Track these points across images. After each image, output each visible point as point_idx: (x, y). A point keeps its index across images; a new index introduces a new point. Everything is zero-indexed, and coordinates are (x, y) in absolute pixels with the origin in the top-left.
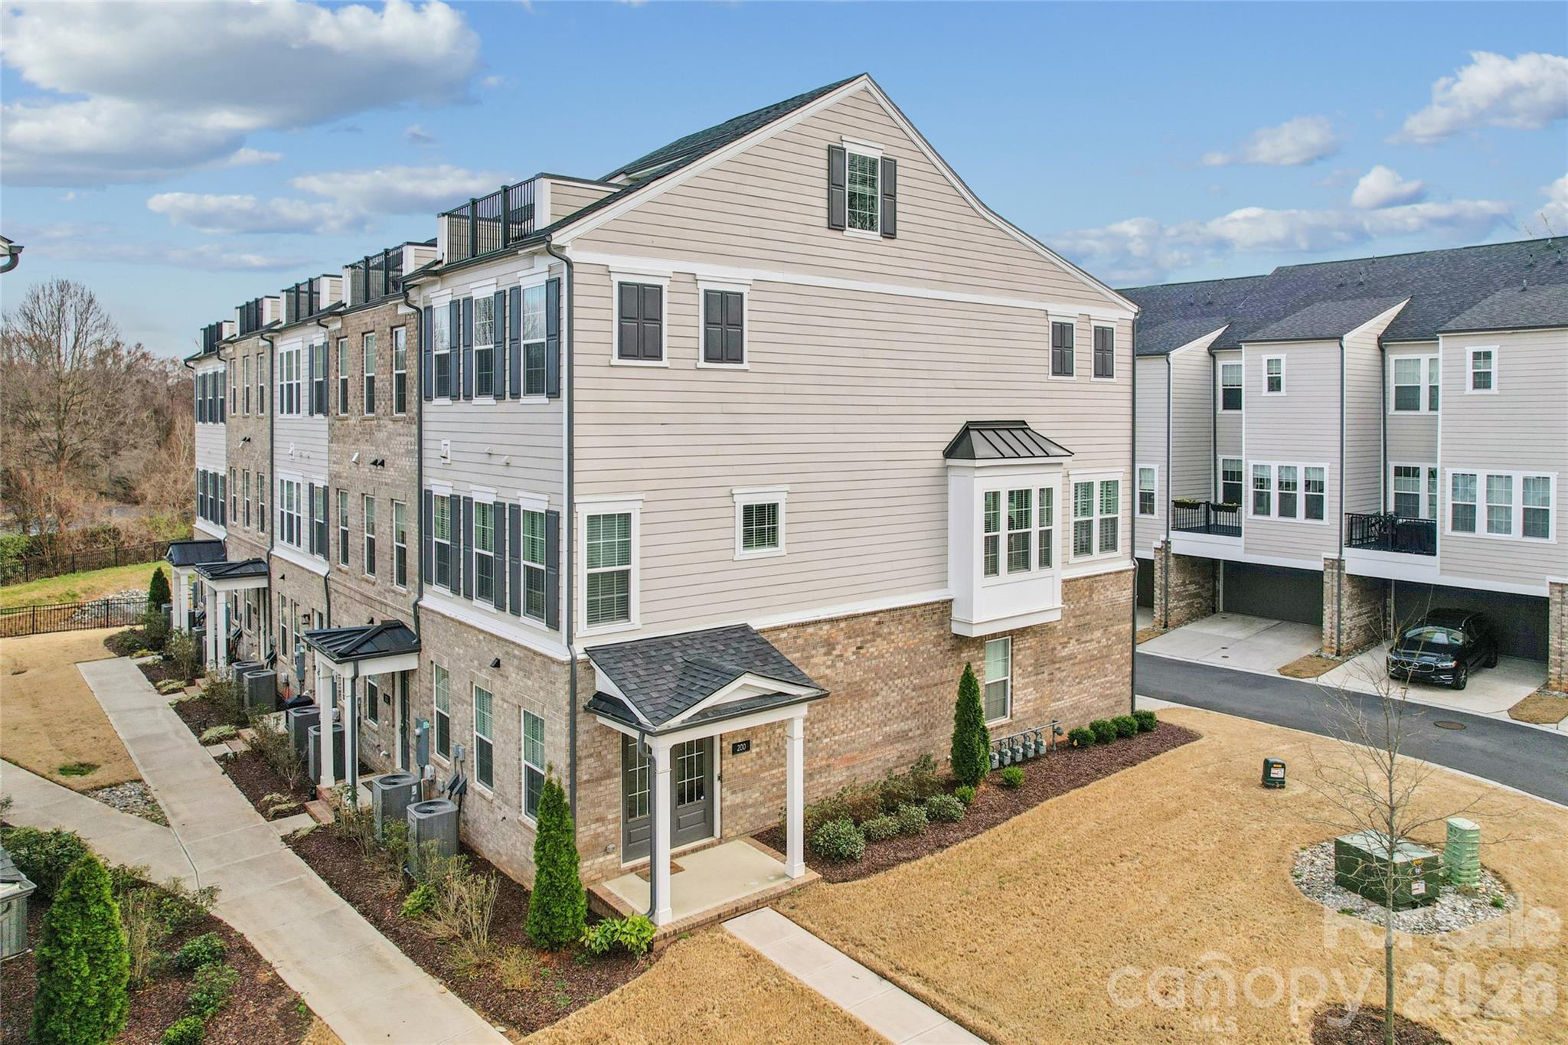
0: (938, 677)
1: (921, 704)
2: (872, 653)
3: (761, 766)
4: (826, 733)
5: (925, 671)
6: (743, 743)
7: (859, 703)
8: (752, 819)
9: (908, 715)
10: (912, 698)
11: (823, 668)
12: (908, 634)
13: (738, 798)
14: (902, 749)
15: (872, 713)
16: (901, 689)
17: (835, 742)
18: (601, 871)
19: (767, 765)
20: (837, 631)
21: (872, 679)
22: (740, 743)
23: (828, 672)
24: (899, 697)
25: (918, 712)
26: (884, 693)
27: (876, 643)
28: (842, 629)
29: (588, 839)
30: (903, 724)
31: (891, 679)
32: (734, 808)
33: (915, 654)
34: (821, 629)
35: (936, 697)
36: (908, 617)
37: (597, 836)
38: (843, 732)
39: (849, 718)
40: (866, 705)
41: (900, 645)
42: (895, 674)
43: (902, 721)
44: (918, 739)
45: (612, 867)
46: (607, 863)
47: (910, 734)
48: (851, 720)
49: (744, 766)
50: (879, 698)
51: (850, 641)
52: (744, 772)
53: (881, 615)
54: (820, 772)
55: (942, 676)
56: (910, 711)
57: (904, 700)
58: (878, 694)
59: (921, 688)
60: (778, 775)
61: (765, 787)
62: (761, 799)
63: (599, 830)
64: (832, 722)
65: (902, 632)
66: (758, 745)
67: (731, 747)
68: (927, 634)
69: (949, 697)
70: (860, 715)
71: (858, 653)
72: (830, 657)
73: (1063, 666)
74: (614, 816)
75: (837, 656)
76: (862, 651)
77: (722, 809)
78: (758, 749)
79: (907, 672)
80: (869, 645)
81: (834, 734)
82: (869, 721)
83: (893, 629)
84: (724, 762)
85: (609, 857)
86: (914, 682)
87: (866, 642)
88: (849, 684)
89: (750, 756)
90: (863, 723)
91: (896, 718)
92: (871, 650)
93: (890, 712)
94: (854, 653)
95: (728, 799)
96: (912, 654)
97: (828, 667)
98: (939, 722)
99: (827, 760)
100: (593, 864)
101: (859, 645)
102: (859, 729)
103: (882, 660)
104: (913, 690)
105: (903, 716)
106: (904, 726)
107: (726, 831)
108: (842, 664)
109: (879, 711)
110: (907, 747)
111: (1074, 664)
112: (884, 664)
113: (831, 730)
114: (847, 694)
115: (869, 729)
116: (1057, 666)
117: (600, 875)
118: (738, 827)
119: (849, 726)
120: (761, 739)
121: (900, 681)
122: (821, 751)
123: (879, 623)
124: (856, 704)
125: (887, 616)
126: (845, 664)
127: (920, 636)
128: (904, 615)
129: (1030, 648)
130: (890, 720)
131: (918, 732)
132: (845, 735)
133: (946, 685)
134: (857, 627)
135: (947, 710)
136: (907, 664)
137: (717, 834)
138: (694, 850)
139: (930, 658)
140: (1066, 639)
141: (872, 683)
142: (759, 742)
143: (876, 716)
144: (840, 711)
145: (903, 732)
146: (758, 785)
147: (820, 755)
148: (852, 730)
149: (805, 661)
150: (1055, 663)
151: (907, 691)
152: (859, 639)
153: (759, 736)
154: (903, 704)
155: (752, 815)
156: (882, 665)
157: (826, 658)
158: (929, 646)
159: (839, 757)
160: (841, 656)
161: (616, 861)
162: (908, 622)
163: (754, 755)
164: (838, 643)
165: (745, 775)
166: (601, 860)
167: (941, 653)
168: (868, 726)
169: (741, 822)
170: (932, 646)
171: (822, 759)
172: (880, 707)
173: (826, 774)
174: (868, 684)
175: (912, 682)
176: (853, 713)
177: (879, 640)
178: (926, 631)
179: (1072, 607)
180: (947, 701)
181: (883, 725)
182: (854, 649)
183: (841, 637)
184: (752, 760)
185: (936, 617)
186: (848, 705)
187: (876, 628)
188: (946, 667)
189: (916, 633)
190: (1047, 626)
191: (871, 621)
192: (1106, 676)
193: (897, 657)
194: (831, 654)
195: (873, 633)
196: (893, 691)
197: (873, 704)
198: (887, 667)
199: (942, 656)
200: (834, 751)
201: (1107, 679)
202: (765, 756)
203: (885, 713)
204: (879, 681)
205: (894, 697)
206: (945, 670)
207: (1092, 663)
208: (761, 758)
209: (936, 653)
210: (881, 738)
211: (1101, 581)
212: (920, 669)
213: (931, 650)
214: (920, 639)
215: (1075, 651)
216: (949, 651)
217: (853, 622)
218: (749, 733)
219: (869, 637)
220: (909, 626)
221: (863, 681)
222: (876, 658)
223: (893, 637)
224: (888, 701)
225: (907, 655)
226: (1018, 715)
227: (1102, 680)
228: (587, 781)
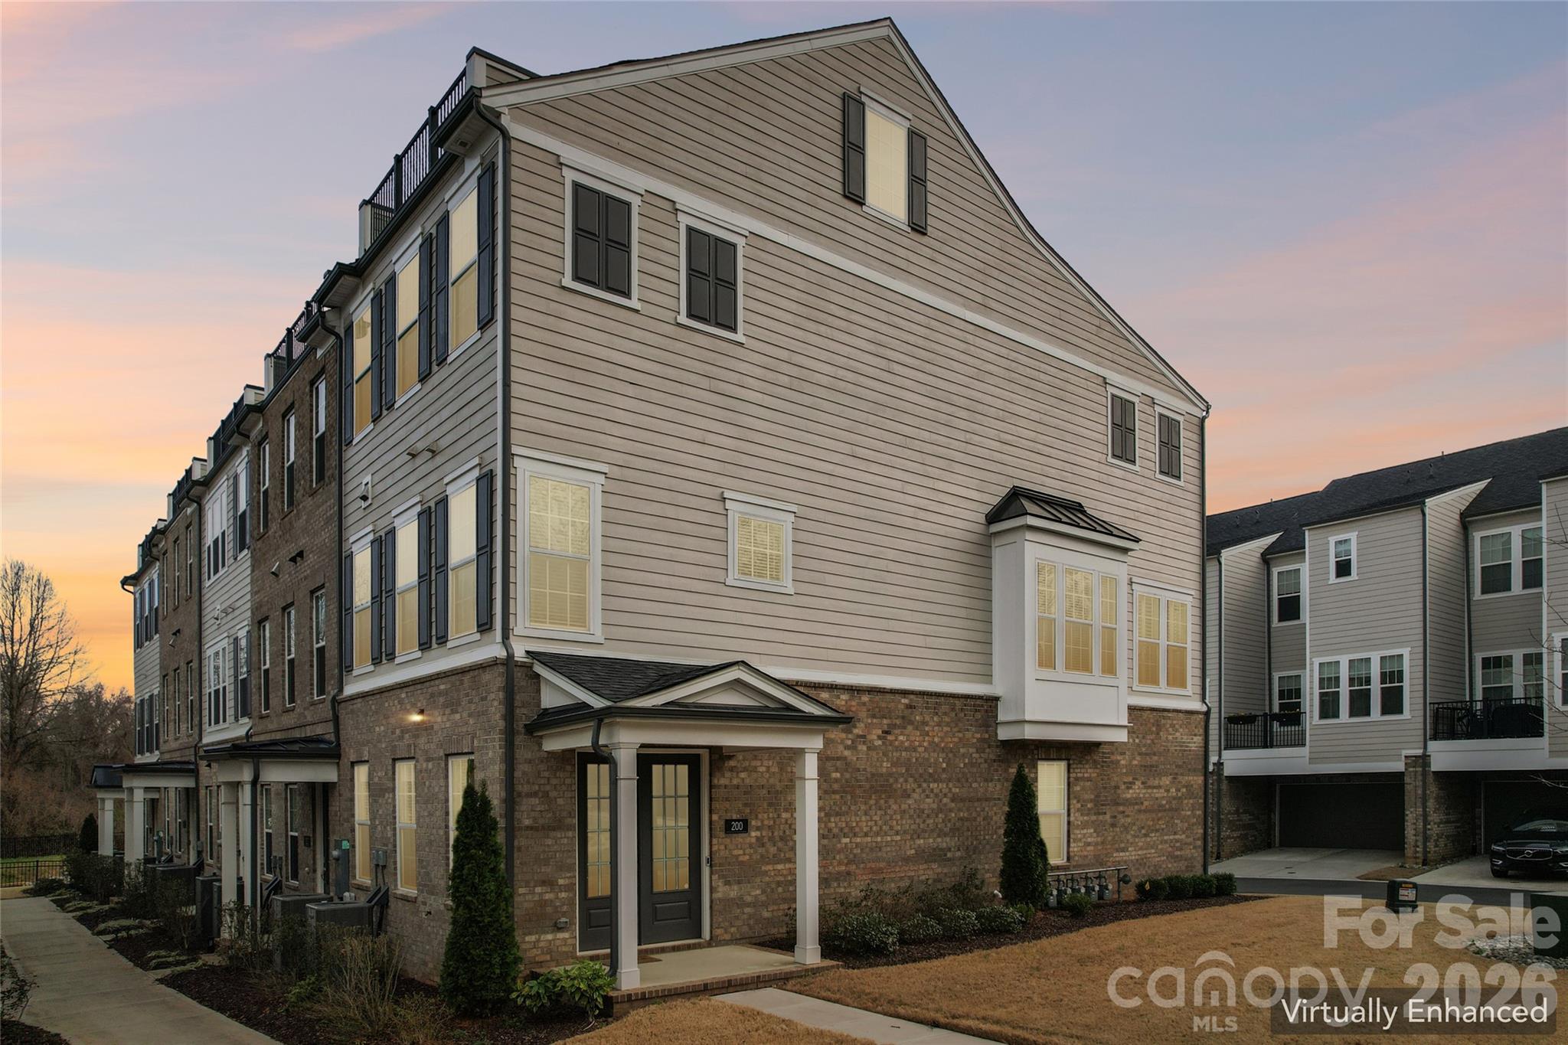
0: (981, 790)
1: (961, 819)
2: (902, 742)
3: (762, 856)
4: (846, 830)
5: (967, 781)
6: (739, 821)
7: (886, 802)
8: (752, 922)
9: (947, 830)
10: (951, 810)
11: (841, 748)
12: (945, 729)
13: (734, 892)
14: (939, 870)
15: (902, 818)
16: (937, 795)
17: (857, 845)
18: (550, 952)
19: (771, 857)
20: (858, 704)
21: (902, 775)
22: (735, 821)
23: (847, 753)
24: (935, 806)
25: (958, 829)
26: (915, 796)
27: (907, 732)
28: (864, 704)
29: (532, 905)
30: (939, 840)
31: (925, 781)
32: (728, 903)
33: (955, 755)
34: (838, 697)
35: (979, 815)
36: (945, 708)
37: (543, 903)
38: (866, 835)
39: (875, 818)
40: (894, 807)
41: (936, 740)
42: (930, 775)
43: (939, 836)
44: (958, 863)
45: (564, 949)
46: (558, 943)
47: (949, 855)
48: (876, 821)
49: (741, 852)
50: (910, 801)
51: (875, 721)
52: (741, 858)
53: (912, 696)
54: (837, 879)
55: (986, 790)
56: (949, 825)
57: (940, 810)
58: (909, 796)
59: (962, 800)
60: (785, 872)
61: (768, 883)
62: (763, 898)
63: (547, 896)
64: (853, 819)
65: (939, 725)
66: (758, 829)
67: (722, 823)
68: (968, 735)
69: (994, 818)
70: (888, 818)
71: (885, 738)
72: (850, 736)
73: (1129, 810)
74: (567, 881)
75: (859, 736)
76: (890, 737)
77: (712, 901)
78: (758, 834)
79: (944, 776)
80: (897, 731)
81: (855, 835)
82: (899, 828)
83: (927, 718)
84: (715, 841)
85: (561, 935)
86: (953, 790)
87: (895, 726)
88: (873, 775)
89: (748, 840)
90: (891, 828)
91: (932, 831)
92: (901, 738)
93: (924, 822)
94: (879, 737)
95: (720, 889)
96: (951, 755)
97: (847, 748)
98: (984, 847)
99: (847, 865)
100: (538, 941)
101: (885, 728)
102: (886, 834)
103: (914, 754)
104: (953, 800)
105: (941, 830)
106: (943, 842)
107: (719, 931)
108: (865, 748)
109: (911, 817)
110: (945, 871)
111: (1140, 811)
112: (917, 760)
113: (852, 828)
114: (872, 787)
115: (898, 838)
116: (1121, 808)
117: (548, 957)
118: (733, 930)
119: (874, 828)
120: (762, 821)
121: (936, 785)
122: (839, 852)
123: (910, 707)
124: (882, 802)
125: (920, 700)
126: (869, 748)
127: (961, 735)
128: (939, 704)
129: (1089, 779)
130: (924, 831)
131: (958, 854)
132: (869, 839)
133: (992, 804)
134: (884, 705)
135: (992, 835)
136: (944, 765)
137: (706, 934)
138: (674, 949)
139: (973, 765)
140: (1131, 779)
141: (901, 780)
142: (759, 824)
143: (907, 823)
144: (863, 807)
145: (941, 850)
146: (758, 880)
147: (838, 857)
148: (877, 834)
150: (1118, 804)
151: (945, 800)
152: (885, 721)
153: (760, 816)
154: (940, 815)
155: (750, 916)
156: (914, 760)
157: (845, 735)
158: (971, 750)
159: (862, 866)
160: (864, 737)
161: (569, 942)
162: (945, 714)
163: (753, 840)
164: (859, 720)
165: (741, 864)
166: (550, 937)
167: (986, 762)
168: (897, 833)
169: (739, 923)
170: (974, 750)
171: (840, 863)
172: (912, 812)
173: (845, 884)
174: (896, 781)
175: (950, 789)
176: (879, 812)
177: (910, 728)
178: (968, 730)
179: (1137, 741)
180: (992, 823)
181: (915, 836)
182: (880, 732)
183: (863, 714)
184: (751, 846)
185: (978, 715)
186: (872, 802)
187: (907, 712)
188: (992, 781)
189: (955, 730)
190: (1109, 758)
191: (900, 702)
192: (1175, 833)
193: (932, 754)
194: (851, 732)
195: (903, 718)
196: (928, 796)
197: (903, 807)
198: (920, 764)
199: (986, 765)
200: (855, 855)
201: (1177, 837)
202: (768, 845)
203: (917, 821)
204: (911, 780)
205: (929, 804)
206: (990, 784)
207: (1160, 815)
208: (763, 845)
209: (979, 761)
210: (913, 852)
211: (1169, 718)
212: (960, 776)
213: (974, 755)
214: (960, 739)
215: (1141, 796)
216: (995, 761)
217: (878, 697)
218: (748, 810)
219: (898, 722)
220: (947, 719)
221: (891, 775)
222: (906, 749)
223: (927, 729)
224: (922, 807)
225: (944, 755)
226: (1077, 858)
227: (1171, 837)
228: (529, 828)
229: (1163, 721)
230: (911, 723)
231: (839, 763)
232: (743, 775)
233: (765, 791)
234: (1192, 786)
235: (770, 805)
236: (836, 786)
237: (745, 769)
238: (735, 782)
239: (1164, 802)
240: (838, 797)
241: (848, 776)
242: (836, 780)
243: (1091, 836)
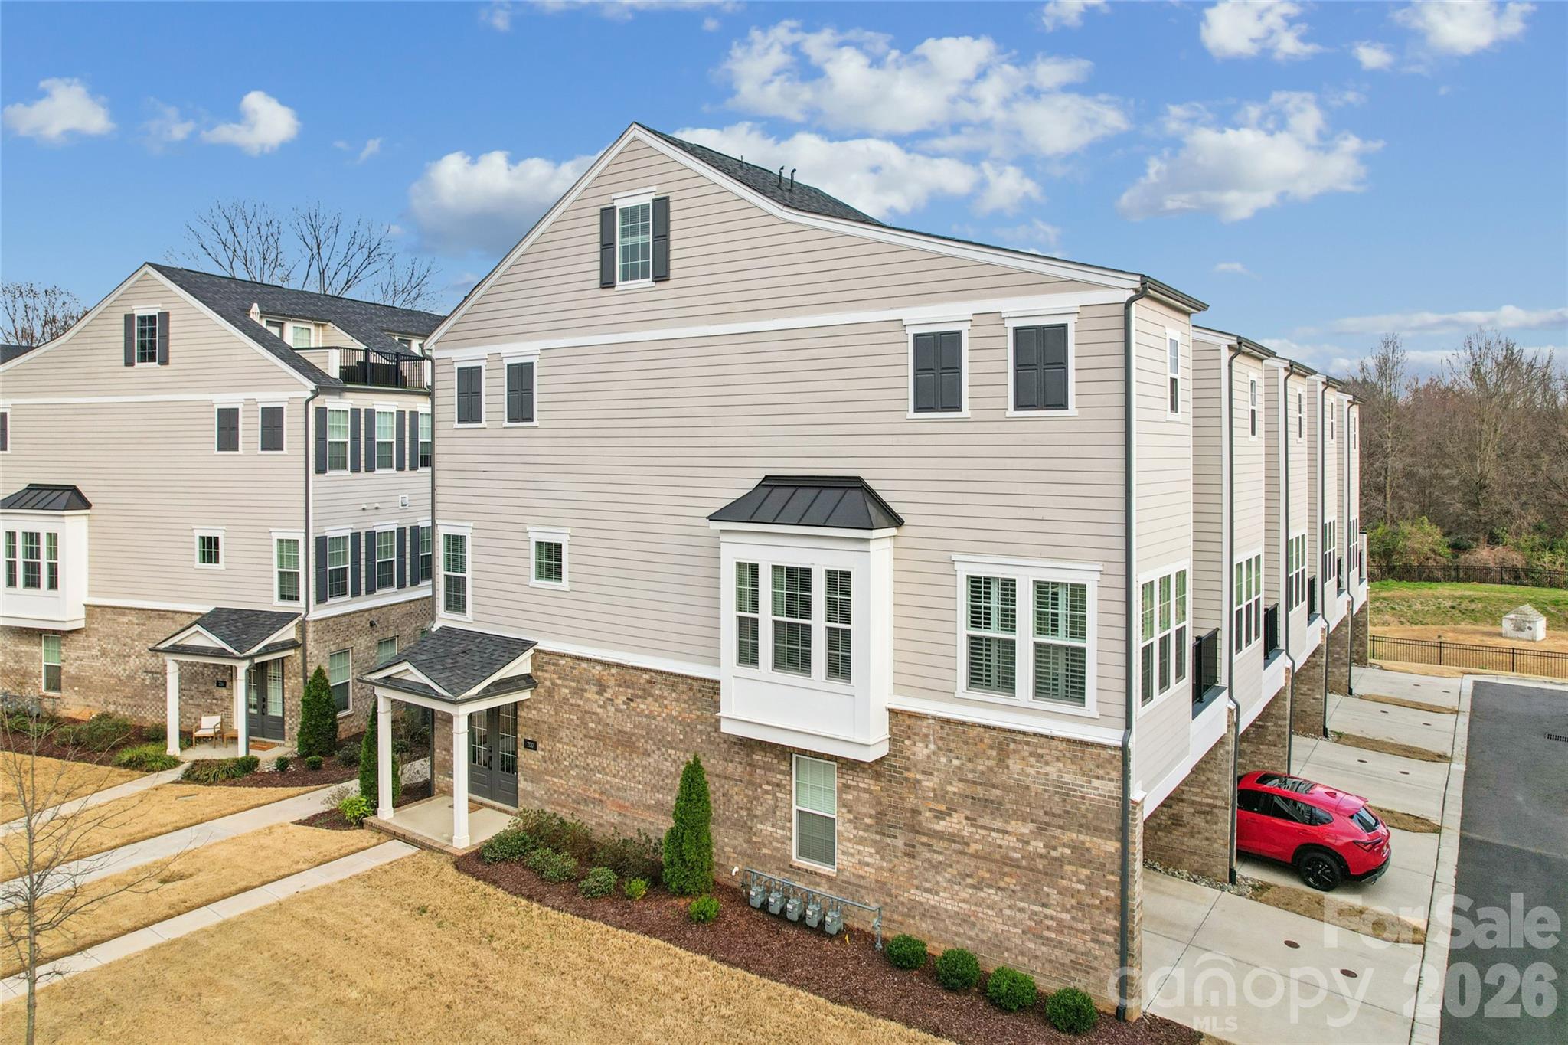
0: (720, 768)
2: (643, 710)
3: (545, 769)
4: (599, 768)
6: (532, 741)
11: (595, 705)
12: (683, 705)
13: (529, 786)
15: (643, 771)
16: (675, 761)
17: (608, 782)
19: (550, 771)
20: (609, 674)
21: (644, 737)
22: (529, 741)
23: (599, 710)
24: (673, 770)
26: (656, 757)
27: (647, 702)
28: (613, 675)
31: (663, 746)
32: (526, 792)
33: (692, 730)
34: (594, 668)
35: (718, 790)
36: (681, 687)
38: (614, 776)
39: (621, 765)
41: (674, 713)
42: (668, 742)
48: (622, 768)
49: (532, 762)
50: (651, 760)
51: (621, 689)
52: (532, 766)
53: (652, 674)
54: (593, 803)
55: (725, 769)
57: (678, 775)
58: (649, 755)
60: (558, 784)
61: (549, 790)
62: (546, 798)
64: (606, 761)
65: (677, 700)
66: (542, 750)
67: (523, 740)
68: (706, 714)
69: (736, 798)
70: (633, 768)
71: (629, 704)
72: (602, 698)
75: (608, 699)
76: (632, 704)
77: (518, 788)
78: (543, 753)
79: (681, 746)
80: (639, 700)
81: (606, 774)
82: (643, 779)
83: (665, 694)
84: (519, 750)
87: (637, 696)
88: (620, 731)
89: (537, 756)
90: (634, 777)
91: (670, 790)
92: (642, 706)
93: (663, 780)
94: (624, 703)
95: (522, 782)
96: (688, 729)
97: (600, 706)
98: (723, 821)
99: (599, 794)
101: (630, 696)
102: (633, 781)
103: (653, 721)
108: (613, 709)
109: (651, 773)
112: (656, 726)
113: (604, 768)
114: (619, 740)
115: (640, 787)
116: (925, 839)
119: (621, 773)
120: (547, 746)
121: (673, 752)
122: (595, 783)
123: (650, 682)
124: (627, 754)
125: (659, 679)
126: (616, 710)
127: (699, 713)
128: (678, 683)
129: (866, 791)
130: (664, 788)
132: (617, 780)
133: (731, 783)
134: (628, 678)
135: (733, 814)
136: (681, 737)
138: (500, 810)
139: (711, 743)
140: (943, 808)
141: (643, 740)
142: (545, 747)
143: (648, 777)
144: (612, 754)
146: (544, 784)
147: (594, 786)
148: (623, 778)
149: (580, 692)
150: (918, 832)
152: (629, 691)
153: (543, 742)
154: (678, 779)
156: (653, 726)
157: (597, 697)
158: (709, 729)
159: (611, 798)
160: (612, 700)
162: (683, 692)
163: (540, 757)
164: (609, 687)
165: (533, 770)
167: (725, 742)
168: (639, 783)
170: (712, 729)
171: (596, 792)
172: (652, 769)
173: (599, 808)
174: (638, 740)
176: (624, 762)
177: (650, 699)
178: (706, 710)
179: (956, 762)
180: (733, 801)
181: (655, 790)
182: (625, 699)
183: (611, 682)
184: (538, 760)
187: (647, 686)
188: (732, 761)
189: (692, 707)
190: (902, 773)
191: (641, 676)
192: (1044, 905)
193: (670, 725)
194: (602, 695)
195: (644, 690)
196: (666, 760)
197: (644, 762)
198: (660, 731)
199: (726, 746)
200: (606, 789)
201: (1048, 912)
202: (548, 762)
203: (657, 778)
204: (651, 742)
205: (667, 767)
206: (730, 764)
207: (1006, 869)
208: (545, 762)
209: (718, 740)
210: (653, 802)
211: (1028, 743)
212: (697, 749)
213: (712, 734)
214: (698, 717)
215: (965, 834)
216: (735, 743)
217: (625, 671)
218: (537, 736)
219: (640, 693)
220: (685, 697)
221: (634, 734)
222: (646, 716)
223: (665, 702)
224: (661, 767)
225: (681, 728)
226: (847, 874)
227: (1036, 908)
228: (440, 719)
229: (1012, 746)
230: (652, 695)
231: (593, 717)
232: (534, 712)
233: (546, 726)
234: (1088, 850)
235: (550, 736)
236: (592, 734)
237: (535, 709)
238: (530, 716)
239: (1017, 855)
240: (593, 741)
241: (600, 727)
242: (592, 729)
243: (870, 855)
